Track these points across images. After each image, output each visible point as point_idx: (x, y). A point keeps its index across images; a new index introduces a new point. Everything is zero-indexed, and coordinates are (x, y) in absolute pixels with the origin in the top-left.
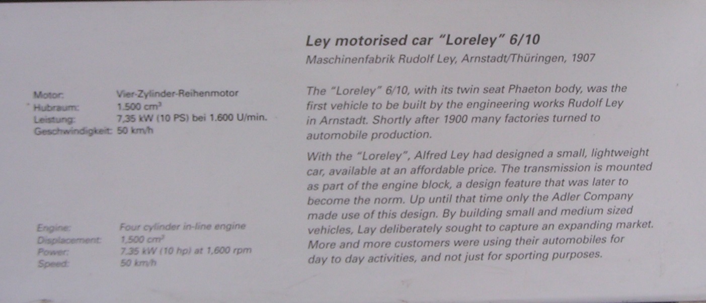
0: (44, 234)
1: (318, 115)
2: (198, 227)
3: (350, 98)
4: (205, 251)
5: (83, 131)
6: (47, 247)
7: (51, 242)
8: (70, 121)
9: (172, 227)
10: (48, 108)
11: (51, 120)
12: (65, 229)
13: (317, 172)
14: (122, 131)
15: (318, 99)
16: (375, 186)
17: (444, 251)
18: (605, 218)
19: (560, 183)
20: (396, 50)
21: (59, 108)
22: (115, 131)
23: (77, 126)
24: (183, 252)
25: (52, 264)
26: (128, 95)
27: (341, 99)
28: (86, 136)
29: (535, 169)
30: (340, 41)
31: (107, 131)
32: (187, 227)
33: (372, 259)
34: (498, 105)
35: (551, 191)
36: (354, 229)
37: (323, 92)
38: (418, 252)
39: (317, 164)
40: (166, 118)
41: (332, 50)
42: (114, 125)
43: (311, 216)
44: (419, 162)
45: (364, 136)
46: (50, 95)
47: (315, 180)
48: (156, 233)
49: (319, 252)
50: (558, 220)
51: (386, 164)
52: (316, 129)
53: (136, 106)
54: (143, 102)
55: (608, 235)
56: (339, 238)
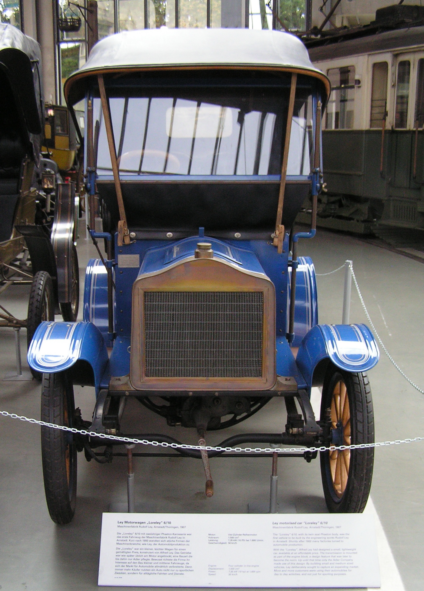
0: (210, 567)
1: (276, 540)
2: (248, 566)
3: (283, 536)
4: (249, 572)
5: (220, 543)
6: (211, 570)
7: (212, 569)
8: (217, 541)
9: (241, 566)
10: (212, 538)
11: (212, 540)
12: (215, 566)
13: (276, 553)
14: (229, 543)
15: (276, 536)
16: (290, 557)
17: (307, 573)
18: (346, 565)
19: (334, 557)
20: (294, 525)
21: (214, 538)
22: (228, 543)
23: (218, 542)
24: (244, 572)
25: (212, 575)
26: (231, 535)
27: (281, 537)
28: (221, 544)
29: (328, 553)
30: (280, 523)
31: (226, 543)
32: (245, 566)
33: (290, 574)
34: (318, 538)
35: (333, 558)
36: (285, 567)
37: (277, 535)
38: (301, 573)
39: (276, 552)
40: (240, 540)
41: (279, 525)
42: (227, 542)
43: (275, 564)
44: (300, 551)
45: (287, 545)
46: (212, 535)
47: (276, 555)
48: (237, 567)
49: (277, 573)
50: (334, 565)
51: (292, 551)
52: (275, 543)
53: (233, 538)
54: (234, 536)
55: (347, 569)
56: (282, 569)
